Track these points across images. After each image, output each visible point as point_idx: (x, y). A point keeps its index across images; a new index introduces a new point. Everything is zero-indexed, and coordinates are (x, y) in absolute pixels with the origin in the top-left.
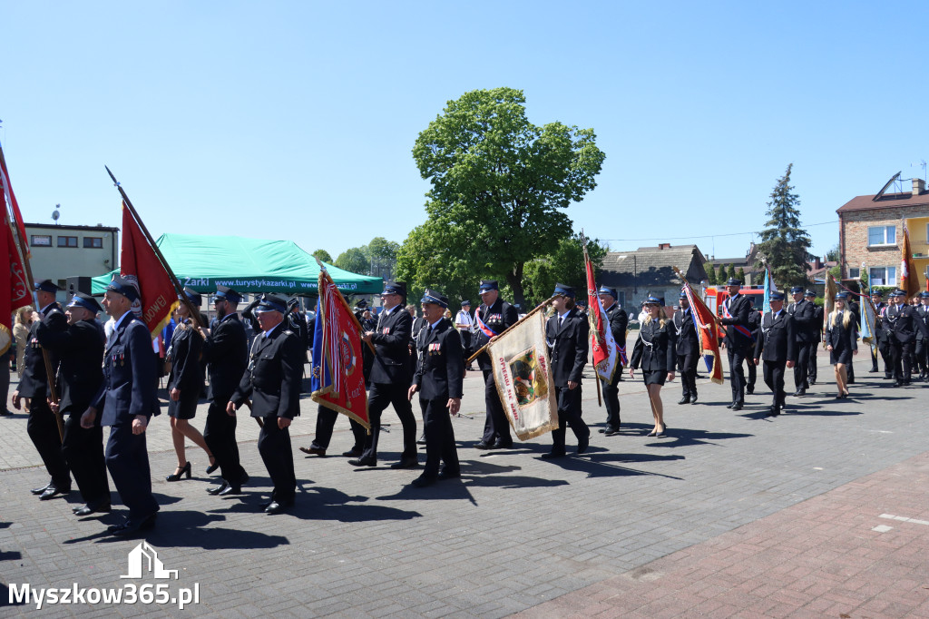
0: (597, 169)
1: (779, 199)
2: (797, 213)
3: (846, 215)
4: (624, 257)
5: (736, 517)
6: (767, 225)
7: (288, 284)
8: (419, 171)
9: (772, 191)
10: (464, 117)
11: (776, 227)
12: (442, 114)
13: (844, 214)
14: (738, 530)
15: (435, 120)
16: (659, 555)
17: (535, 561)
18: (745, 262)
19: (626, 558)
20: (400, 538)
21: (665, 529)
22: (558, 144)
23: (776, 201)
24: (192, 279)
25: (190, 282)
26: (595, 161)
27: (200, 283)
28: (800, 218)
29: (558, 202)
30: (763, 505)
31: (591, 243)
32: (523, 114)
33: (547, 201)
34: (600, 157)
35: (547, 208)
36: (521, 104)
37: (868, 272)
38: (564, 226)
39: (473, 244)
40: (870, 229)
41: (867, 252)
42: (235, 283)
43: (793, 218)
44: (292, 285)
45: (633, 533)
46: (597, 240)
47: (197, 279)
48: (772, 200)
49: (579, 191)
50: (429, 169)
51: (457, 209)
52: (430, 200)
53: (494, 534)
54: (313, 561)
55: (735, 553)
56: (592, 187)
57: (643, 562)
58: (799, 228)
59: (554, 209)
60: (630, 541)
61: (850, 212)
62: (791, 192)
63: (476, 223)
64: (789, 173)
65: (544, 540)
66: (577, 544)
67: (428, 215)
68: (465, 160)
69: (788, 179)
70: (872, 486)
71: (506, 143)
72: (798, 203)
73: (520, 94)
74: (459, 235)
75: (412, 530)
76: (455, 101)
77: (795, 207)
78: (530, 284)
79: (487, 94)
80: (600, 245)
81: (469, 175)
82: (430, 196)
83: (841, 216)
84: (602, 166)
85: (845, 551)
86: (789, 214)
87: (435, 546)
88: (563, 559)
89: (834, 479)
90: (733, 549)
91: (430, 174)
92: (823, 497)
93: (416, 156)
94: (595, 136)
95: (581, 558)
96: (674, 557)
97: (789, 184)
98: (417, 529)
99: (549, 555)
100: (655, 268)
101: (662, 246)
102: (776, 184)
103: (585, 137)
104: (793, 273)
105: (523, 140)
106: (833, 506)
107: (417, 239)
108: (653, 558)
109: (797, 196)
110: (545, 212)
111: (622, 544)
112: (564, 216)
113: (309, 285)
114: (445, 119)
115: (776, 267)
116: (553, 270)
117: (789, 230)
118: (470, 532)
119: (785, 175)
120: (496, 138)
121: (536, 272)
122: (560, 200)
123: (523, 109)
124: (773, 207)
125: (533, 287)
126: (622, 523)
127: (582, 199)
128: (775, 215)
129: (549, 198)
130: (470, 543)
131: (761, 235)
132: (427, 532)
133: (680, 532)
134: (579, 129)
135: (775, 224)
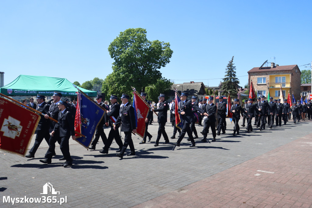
0: (170, 56)
1: (229, 67)
2: (235, 72)
3: (251, 73)
4: (179, 86)
5: (212, 172)
6: (225, 76)
7: (64, 93)
8: (110, 56)
9: (227, 65)
10: (126, 37)
11: (228, 77)
12: (118, 36)
13: (250, 73)
14: (212, 176)
15: (116, 38)
16: (186, 184)
17: (146, 187)
18: (218, 88)
19: (176, 186)
20: (101, 180)
21: (189, 176)
22: (157, 47)
23: (228, 68)
24: (30, 91)
25: (30, 92)
26: (170, 54)
27: (33, 92)
28: (236, 74)
29: (157, 67)
30: (221, 168)
31: (168, 81)
32: (146, 37)
33: (153, 67)
34: (171, 52)
35: (153, 69)
36: (145, 34)
37: (257, 92)
38: (159, 75)
39: (128, 80)
40: (258, 78)
41: (257, 86)
42: (46, 92)
43: (234, 74)
44: (65, 94)
45: (178, 177)
46: (169, 80)
47: (32, 91)
48: (227, 68)
49: (164, 63)
50: (114, 55)
51: (122, 69)
52: (114, 66)
53: (132, 178)
54: (71, 188)
55: (211, 183)
56: (168, 62)
57: (181, 187)
58: (236, 77)
59: (155, 69)
60: (177, 180)
61: (252, 72)
62: (233, 66)
63: (129, 73)
64: (233, 59)
65: (149, 180)
66: (160, 181)
67: (113, 71)
68: (126, 52)
69: (232, 61)
70: (255, 161)
71: (140, 47)
72: (235, 69)
73: (145, 30)
74: (123, 78)
75: (105, 177)
76: (123, 32)
77: (235, 70)
78: (147, 94)
79: (133, 30)
80: (171, 81)
81: (127, 57)
82: (114, 64)
83: (249, 74)
84: (172, 55)
85: (245, 182)
86: (232, 73)
87: (112, 182)
88: (155, 186)
89: (243, 159)
90: (211, 182)
91: (114, 56)
92: (241, 165)
93: (109, 51)
94: (170, 45)
95: (161, 186)
96: (191, 185)
97: (233, 63)
98: (107, 177)
99: (150, 185)
100: (189, 90)
101: (191, 82)
102: (228, 63)
103: (166, 45)
104: (233, 92)
105: (146, 46)
106: (243, 168)
107: (109, 79)
108: (184, 185)
109: (235, 67)
110: (153, 70)
111: (175, 181)
112: (159, 71)
113: (72, 94)
114: (119, 38)
115: (228, 89)
116: (154, 90)
117: (232, 78)
118: (125, 177)
119: (231, 60)
120: (136, 45)
121: (149, 90)
122: (158, 66)
123: (146, 35)
124: (227, 70)
125: (148, 95)
126: (175, 174)
127: (165, 66)
128: (228, 73)
129: (154, 66)
130: (124, 181)
131: (224, 79)
132: (110, 177)
133: (194, 177)
134: (165, 43)
135: (228, 76)
